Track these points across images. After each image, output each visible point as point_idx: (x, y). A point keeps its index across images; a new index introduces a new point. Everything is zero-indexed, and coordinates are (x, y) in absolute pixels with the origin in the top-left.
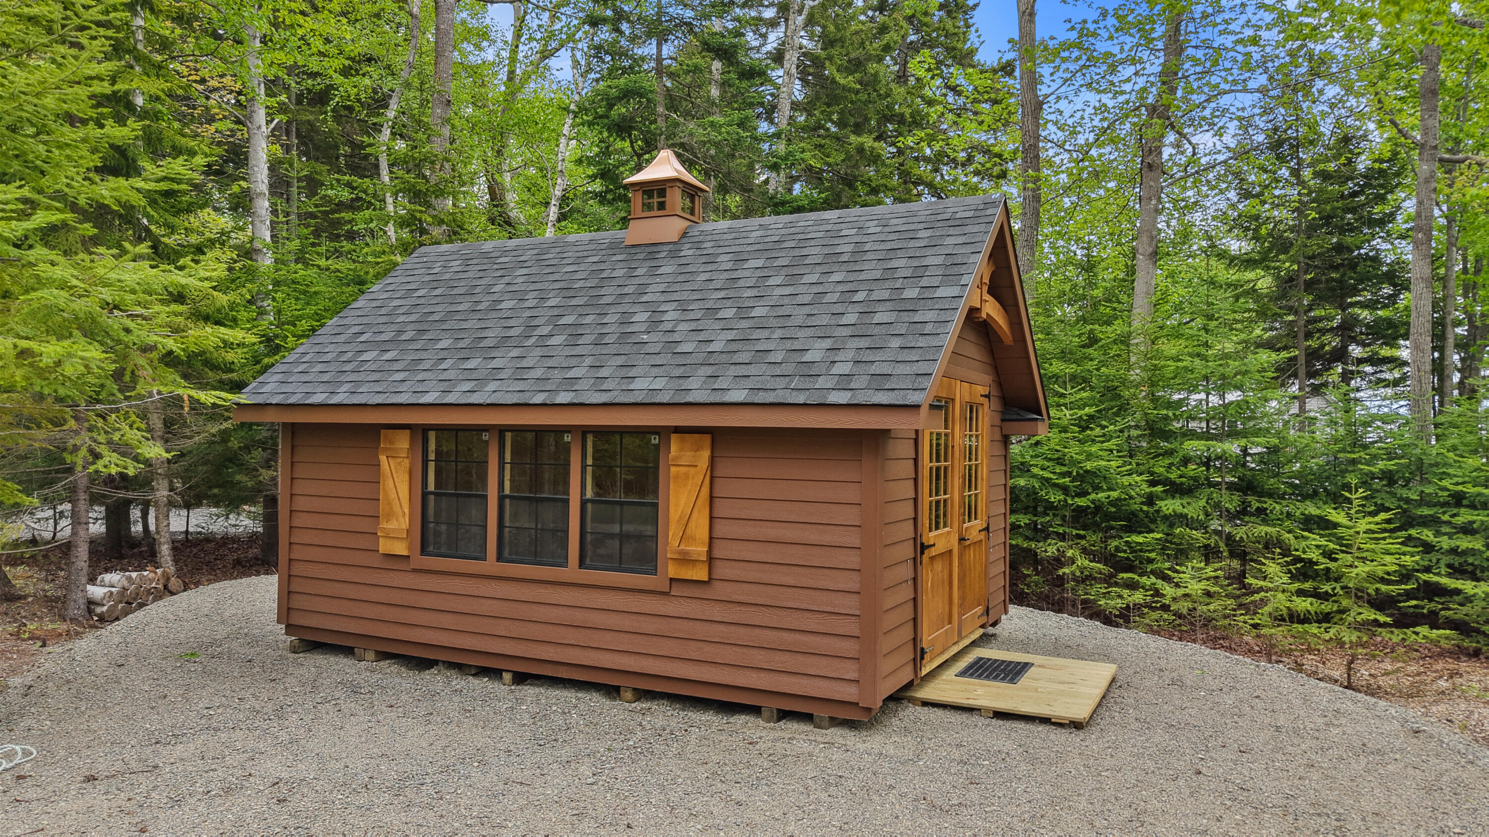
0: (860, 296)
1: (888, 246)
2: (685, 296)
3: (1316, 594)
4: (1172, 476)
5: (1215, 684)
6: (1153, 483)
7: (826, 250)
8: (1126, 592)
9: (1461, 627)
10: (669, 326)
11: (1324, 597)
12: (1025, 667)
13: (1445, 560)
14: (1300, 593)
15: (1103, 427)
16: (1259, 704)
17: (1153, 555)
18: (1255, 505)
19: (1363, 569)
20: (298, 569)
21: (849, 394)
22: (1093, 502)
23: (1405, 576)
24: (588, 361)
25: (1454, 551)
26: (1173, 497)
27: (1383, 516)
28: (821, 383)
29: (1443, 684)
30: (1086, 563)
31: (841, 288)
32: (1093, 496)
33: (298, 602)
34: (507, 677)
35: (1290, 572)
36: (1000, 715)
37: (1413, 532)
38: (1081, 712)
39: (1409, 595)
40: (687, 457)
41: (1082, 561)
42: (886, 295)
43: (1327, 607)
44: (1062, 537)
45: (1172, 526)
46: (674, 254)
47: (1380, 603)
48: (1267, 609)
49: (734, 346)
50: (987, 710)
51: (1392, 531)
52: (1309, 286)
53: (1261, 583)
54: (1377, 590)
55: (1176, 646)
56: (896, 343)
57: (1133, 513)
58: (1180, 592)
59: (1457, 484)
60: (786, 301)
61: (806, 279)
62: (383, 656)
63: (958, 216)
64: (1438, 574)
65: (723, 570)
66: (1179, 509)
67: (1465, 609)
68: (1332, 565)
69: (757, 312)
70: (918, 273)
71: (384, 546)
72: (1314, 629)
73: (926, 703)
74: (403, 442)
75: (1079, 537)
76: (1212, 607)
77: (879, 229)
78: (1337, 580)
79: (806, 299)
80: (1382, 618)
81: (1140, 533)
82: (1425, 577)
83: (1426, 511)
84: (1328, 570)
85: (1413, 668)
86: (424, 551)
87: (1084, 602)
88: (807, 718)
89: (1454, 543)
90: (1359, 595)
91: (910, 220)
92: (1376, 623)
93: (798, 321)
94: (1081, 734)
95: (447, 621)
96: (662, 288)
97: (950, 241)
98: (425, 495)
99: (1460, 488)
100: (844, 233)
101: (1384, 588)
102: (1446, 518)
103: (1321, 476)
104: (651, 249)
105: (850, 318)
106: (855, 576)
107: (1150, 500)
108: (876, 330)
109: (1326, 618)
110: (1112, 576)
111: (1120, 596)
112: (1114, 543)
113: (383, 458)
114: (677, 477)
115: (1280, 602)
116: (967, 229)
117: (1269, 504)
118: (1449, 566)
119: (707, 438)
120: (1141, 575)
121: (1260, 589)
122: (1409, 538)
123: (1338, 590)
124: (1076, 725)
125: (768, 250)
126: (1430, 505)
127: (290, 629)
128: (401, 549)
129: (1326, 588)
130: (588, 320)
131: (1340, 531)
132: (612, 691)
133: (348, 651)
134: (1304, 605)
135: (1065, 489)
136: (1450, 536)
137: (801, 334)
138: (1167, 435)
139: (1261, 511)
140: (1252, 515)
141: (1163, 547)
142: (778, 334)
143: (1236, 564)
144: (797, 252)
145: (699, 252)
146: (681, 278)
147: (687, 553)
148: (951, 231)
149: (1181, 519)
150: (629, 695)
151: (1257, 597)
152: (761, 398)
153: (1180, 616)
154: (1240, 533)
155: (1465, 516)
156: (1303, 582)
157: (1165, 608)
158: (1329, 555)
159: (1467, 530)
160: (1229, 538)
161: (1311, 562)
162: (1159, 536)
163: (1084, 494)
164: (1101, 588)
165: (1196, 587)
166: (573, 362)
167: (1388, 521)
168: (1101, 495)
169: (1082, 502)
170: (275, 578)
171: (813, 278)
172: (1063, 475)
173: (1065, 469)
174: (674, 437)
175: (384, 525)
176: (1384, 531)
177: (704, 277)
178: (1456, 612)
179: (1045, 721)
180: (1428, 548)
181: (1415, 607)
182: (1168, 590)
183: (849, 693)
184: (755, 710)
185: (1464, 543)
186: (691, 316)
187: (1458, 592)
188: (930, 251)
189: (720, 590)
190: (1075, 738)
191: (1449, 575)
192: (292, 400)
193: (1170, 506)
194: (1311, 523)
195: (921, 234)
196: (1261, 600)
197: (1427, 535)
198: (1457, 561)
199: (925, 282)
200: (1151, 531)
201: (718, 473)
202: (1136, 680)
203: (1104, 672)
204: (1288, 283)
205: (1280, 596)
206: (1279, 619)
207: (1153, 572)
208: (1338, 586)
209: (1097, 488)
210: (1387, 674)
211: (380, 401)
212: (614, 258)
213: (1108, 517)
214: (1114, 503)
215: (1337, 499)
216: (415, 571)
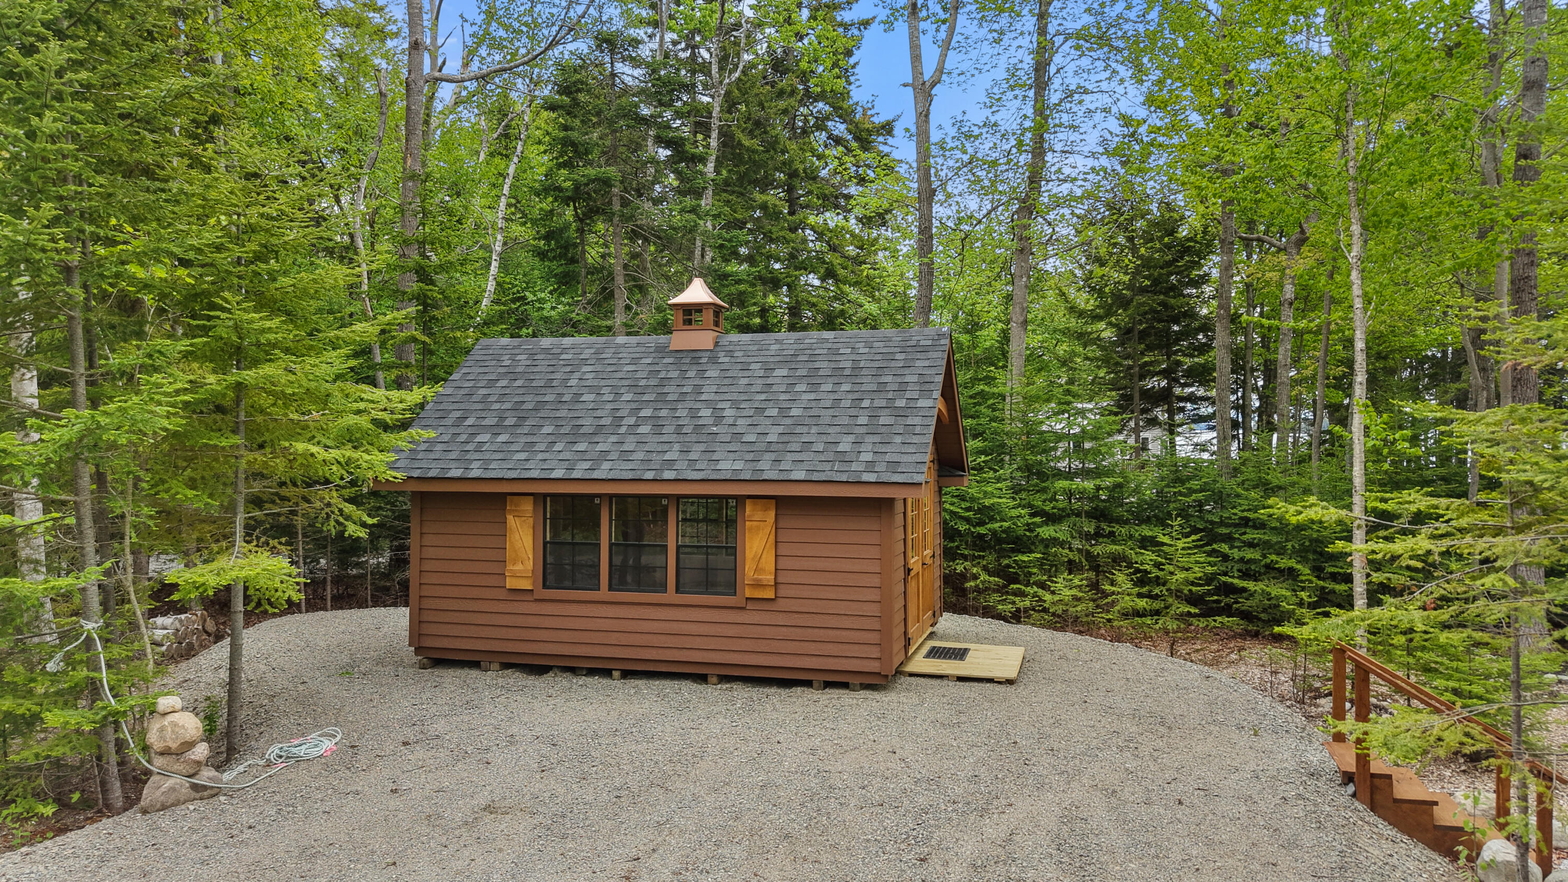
0: (866, 403)
1: (877, 364)
2: (735, 397)
3: (1149, 596)
4: (1047, 508)
5: (1088, 657)
6: (1033, 515)
7: (833, 365)
8: (1017, 599)
9: (1246, 616)
10: (731, 421)
11: (1156, 597)
12: (966, 651)
13: (1236, 567)
14: (1140, 595)
15: (996, 471)
16: (1116, 667)
17: (1035, 570)
18: (1108, 529)
19: (1180, 576)
20: (427, 604)
21: (875, 475)
22: (989, 530)
23: (1209, 579)
24: (677, 447)
25: (1242, 560)
26: (1047, 525)
27: (1193, 537)
28: (854, 467)
29: (1234, 656)
30: (987, 577)
31: (850, 396)
32: (989, 526)
33: (427, 629)
34: (616, 674)
35: (1132, 580)
36: (961, 679)
37: (1215, 546)
38: (1012, 674)
39: (1209, 593)
40: (759, 515)
41: (984, 576)
42: (883, 403)
43: (1157, 605)
44: (965, 558)
45: (1047, 546)
46: (714, 360)
47: (1192, 600)
48: (1117, 608)
49: (785, 438)
50: (953, 676)
51: (1202, 546)
52: (1143, 335)
53: (1113, 589)
54: (1190, 591)
55: (1059, 635)
56: (898, 439)
57: (1018, 538)
58: (1057, 598)
59: (1243, 511)
60: (813, 404)
61: (824, 388)
62: (506, 666)
63: (922, 343)
64: (1233, 577)
65: (783, 592)
66: (1053, 534)
67: (1249, 603)
68: (1160, 574)
69: (794, 412)
70: (902, 388)
71: (510, 583)
72: (1148, 621)
73: (912, 675)
74: (527, 506)
75: (980, 557)
76: (1079, 609)
77: (867, 350)
78: (1164, 585)
79: (828, 404)
80: (1193, 610)
81: (1024, 553)
82: (1223, 579)
83: (1224, 531)
84: (1157, 577)
85: (1215, 647)
86: (545, 586)
87: (984, 608)
88: (845, 686)
89: (1242, 554)
90: (1178, 594)
91: (888, 344)
92: (1189, 614)
93: (828, 420)
94: (1014, 687)
95: (565, 636)
96: (714, 388)
97: (918, 363)
98: (545, 543)
99: (1245, 514)
100: (841, 351)
101: (1194, 589)
102: (1237, 536)
103: (1151, 504)
104: (694, 355)
105: (863, 420)
106: (877, 591)
107: (1030, 527)
108: (883, 430)
109: (1157, 613)
110: (1005, 586)
111: (1014, 603)
112: (1006, 562)
113: (510, 518)
114: (751, 529)
115: (1127, 602)
116: (930, 355)
117: (1117, 528)
118: (1239, 571)
119: (774, 501)
120: (1026, 586)
121: (1113, 593)
122: (1214, 550)
123: (1164, 592)
124: (1010, 682)
125: (790, 361)
126: (1227, 526)
127: (418, 651)
128: (526, 585)
129: (1157, 591)
130: (664, 413)
131: (1165, 548)
132: (702, 679)
133: (475, 665)
134: (1142, 603)
135: (967, 520)
136: (1239, 548)
137: (831, 430)
138: (1042, 476)
139: (1112, 534)
140: (1104, 536)
141: (1041, 564)
142: (814, 430)
143: (1092, 575)
144: (811, 365)
145: (733, 360)
146: (726, 381)
147: (760, 580)
148: (919, 356)
149: (1054, 541)
150: (715, 680)
151: (1110, 599)
152: (816, 476)
153: (1059, 616)
154: (1097, 550)
155: (1252, 535)
156: (1142, 587)
157: (1045, 610)
158: (1158, 565)
159: (1251, 545)
160: (1089, 555)
161: (1146, 572)
162: (1039, 556)
163: (981, 523)
164: (996, 597)
165: (1067, 593)
166: (666, 447)
167: (1198, 540)
168: (996, 525)
169: (982, 530)
170: (405, 611)
171: (829, 387)
172: (968, 509)
173: (968, 505)
174: (748, 501)
175: (510, 567)
176: (1196, 547)
177: (745, 381)
178: (1246, 604)
179: (990, 680)
180: (1225, 558)
181: (1215, 601)
182: (1048, 597)
183: (874, 666)
184: (808, 684)
185: (1250, 554)
186: (745, 413)
187: (1244, 590)
188: (907, 371)
189: (782, 604)
190: (1010, 689)
191: (1239, 578)
192: (431, 474)
193: (1047, 532)
194: (1147, 543)
195: (898, 356)
196: (1113, 601)
197: (1224, 548)
198: (1244, 567)
199: (908, 395)
200: (1031, 552)
201: (780, 525)
202: (1037, 657)
203: (1018, 652)
204: (1125, 334)
205: (1127, 598)
206: (1125, 615)
207: (1035, 583)
208: (1164, 589)
209: (992, 519)
210: (1197, 651)
211: (515, 476)
212: (665, 361)
213: (1000, 541)
214: (1007, 531)
215: (1162, 522)
216: (536, 600)
